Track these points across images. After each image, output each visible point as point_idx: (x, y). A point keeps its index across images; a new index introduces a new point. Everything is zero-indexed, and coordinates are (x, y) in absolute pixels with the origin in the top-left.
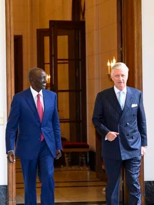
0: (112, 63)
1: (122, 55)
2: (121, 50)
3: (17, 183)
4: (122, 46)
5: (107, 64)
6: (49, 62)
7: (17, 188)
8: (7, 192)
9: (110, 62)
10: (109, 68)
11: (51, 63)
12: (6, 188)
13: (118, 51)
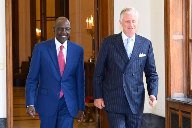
0: (90, 20)
1: (98, 14)
2: (97, 9)
3: (14, 116)
4: (98, 7)
5: (86, 21)
6: (39, 19)
7: (14, 120)
8: (6, 123)
9: (89, 20)
10: (88, 24)
11: (41, 20)
12: (5, 120)
13: (95, 10)
